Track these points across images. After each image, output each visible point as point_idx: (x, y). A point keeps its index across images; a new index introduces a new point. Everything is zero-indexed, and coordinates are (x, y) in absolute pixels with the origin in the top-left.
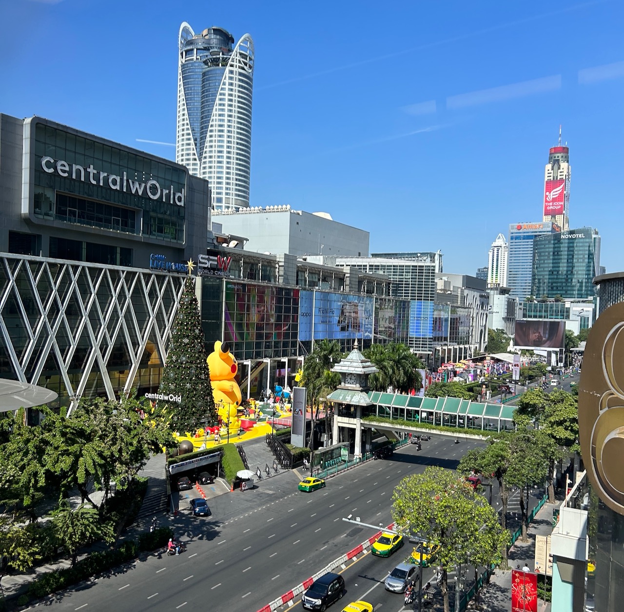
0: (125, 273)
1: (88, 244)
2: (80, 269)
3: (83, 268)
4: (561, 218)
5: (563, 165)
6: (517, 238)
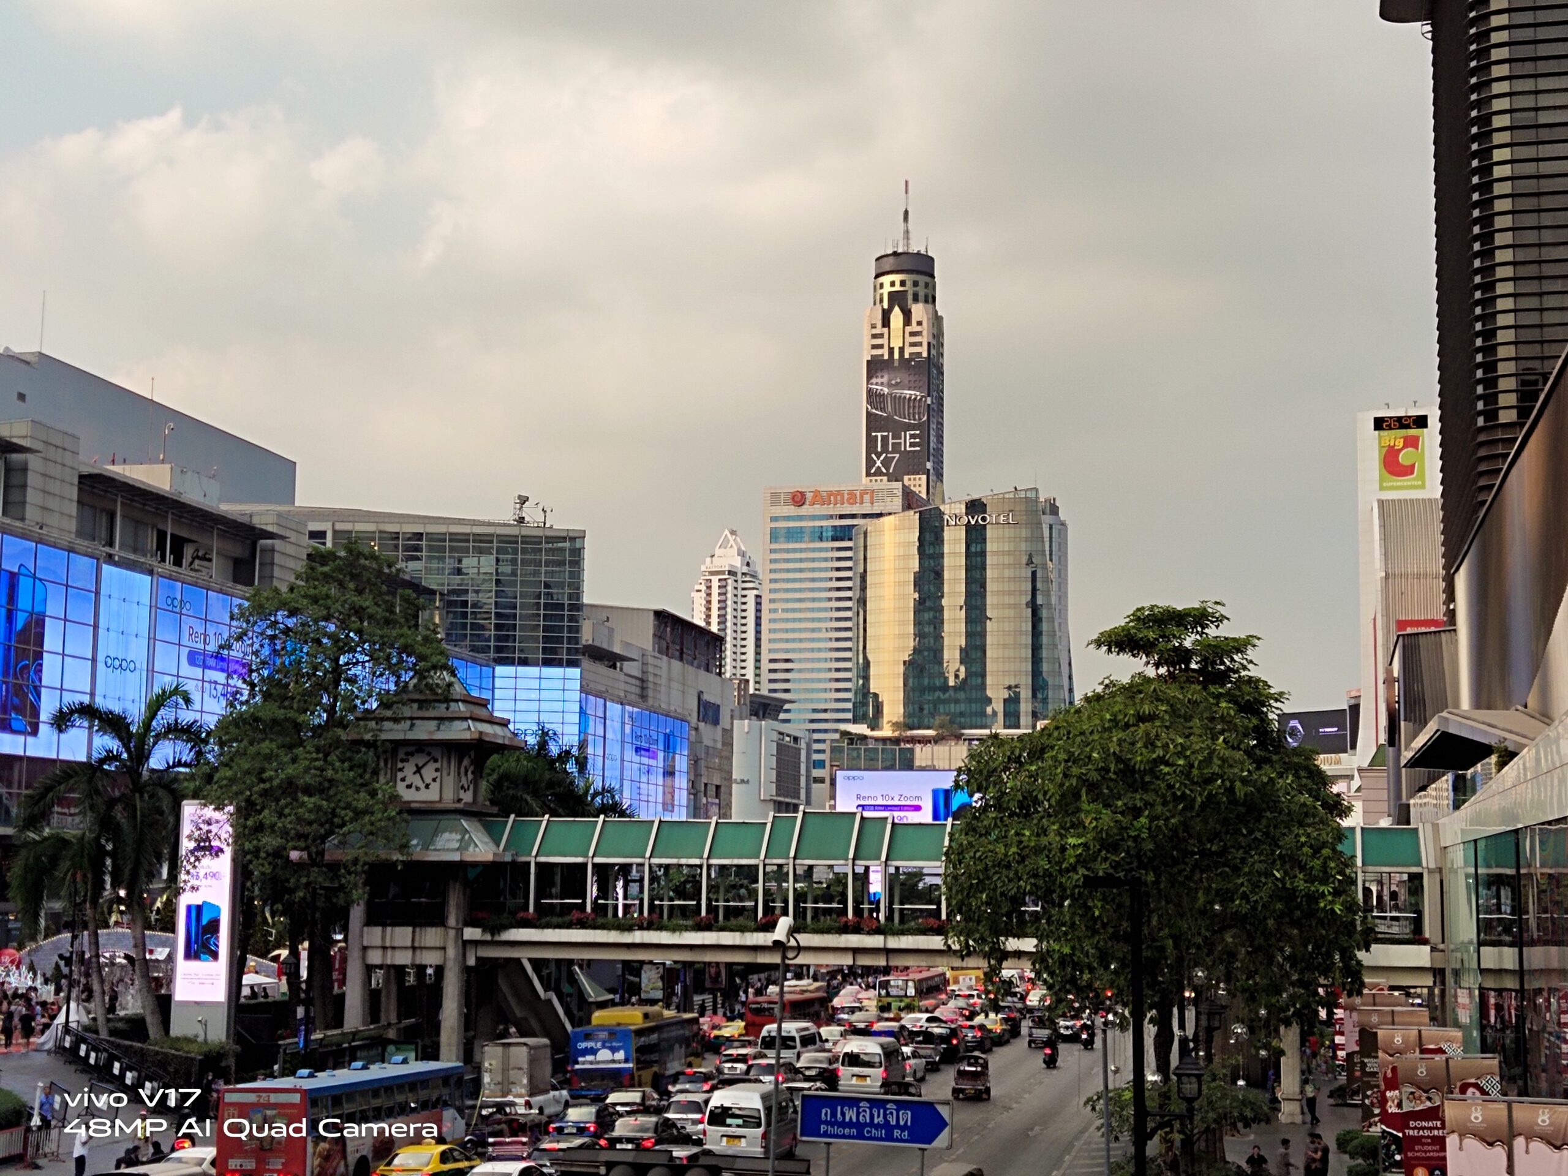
4: (918, 484)
5: (918, 311)
6: (793, 535)
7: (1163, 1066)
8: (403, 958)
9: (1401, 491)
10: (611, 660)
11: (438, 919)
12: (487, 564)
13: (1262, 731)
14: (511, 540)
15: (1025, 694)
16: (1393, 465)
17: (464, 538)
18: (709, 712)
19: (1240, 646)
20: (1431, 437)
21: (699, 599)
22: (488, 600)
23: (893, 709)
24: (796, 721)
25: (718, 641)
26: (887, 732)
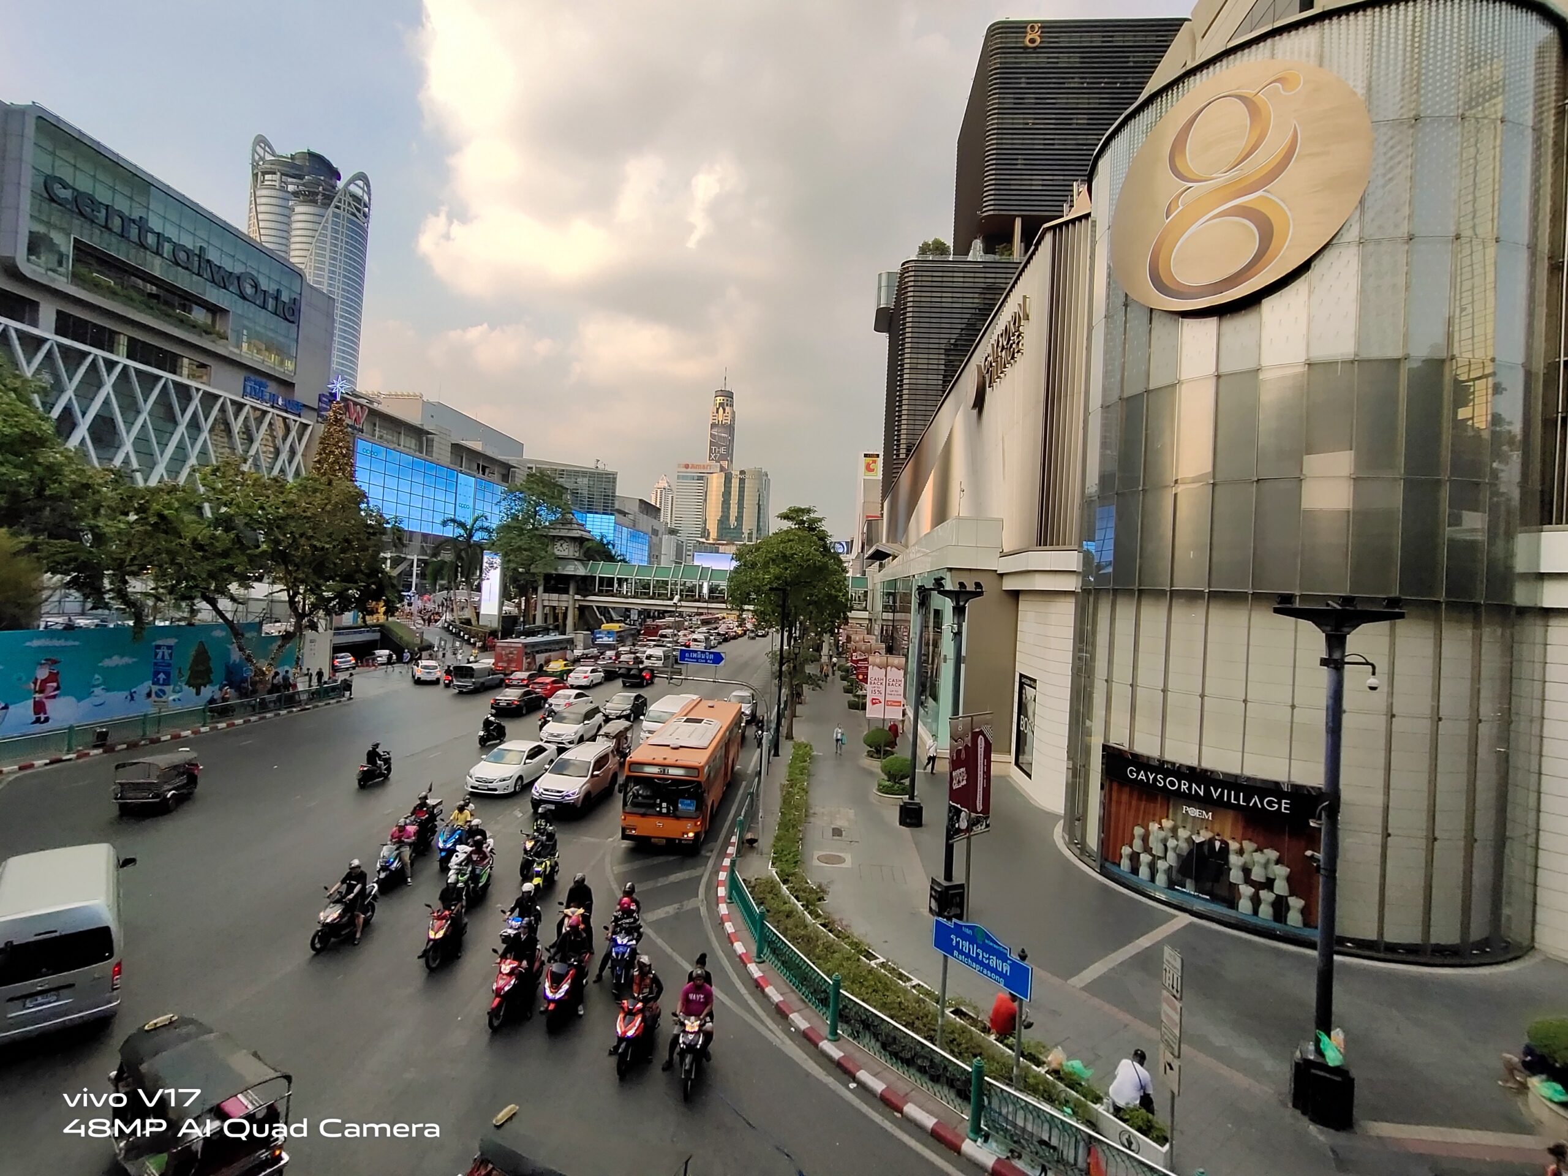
0: (201, 393)
1: (130, 339)
2: (119, 369)
3: (125, 367)
4: (725, 464)
5: (728, 409)
6: (684, 477)
7: (789, 644)
8: (555, 604)
9: (870, 476)
10: (625, 514)
11: (567, 592)
12: (586, 481)
13: (825, 546)
14: (593, 473)
15: (755, 532)
16: (868, 468)
17: (578, 472)
18: (655, 532)
19: (820, 520)
20: (880, 461)
21: (653, 496)
22: (585, 492)
23: (714, 534)
24: (683, 537)
25: (659, 509)
26: (711, 541)
